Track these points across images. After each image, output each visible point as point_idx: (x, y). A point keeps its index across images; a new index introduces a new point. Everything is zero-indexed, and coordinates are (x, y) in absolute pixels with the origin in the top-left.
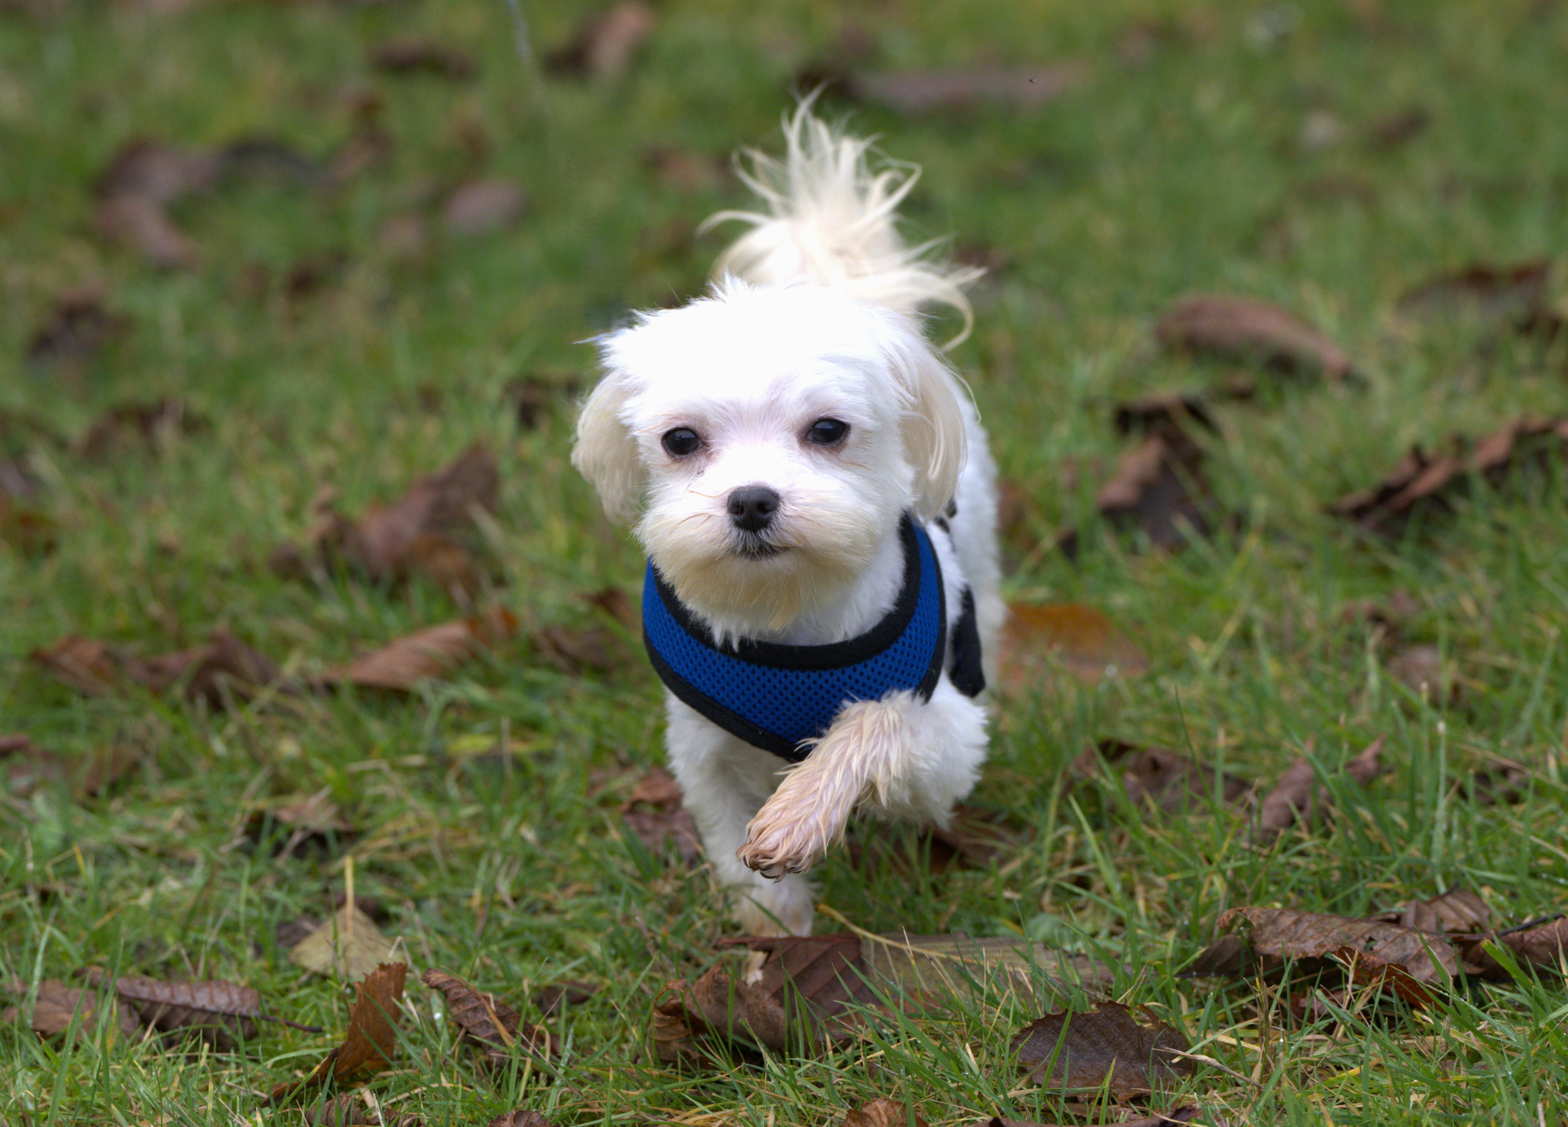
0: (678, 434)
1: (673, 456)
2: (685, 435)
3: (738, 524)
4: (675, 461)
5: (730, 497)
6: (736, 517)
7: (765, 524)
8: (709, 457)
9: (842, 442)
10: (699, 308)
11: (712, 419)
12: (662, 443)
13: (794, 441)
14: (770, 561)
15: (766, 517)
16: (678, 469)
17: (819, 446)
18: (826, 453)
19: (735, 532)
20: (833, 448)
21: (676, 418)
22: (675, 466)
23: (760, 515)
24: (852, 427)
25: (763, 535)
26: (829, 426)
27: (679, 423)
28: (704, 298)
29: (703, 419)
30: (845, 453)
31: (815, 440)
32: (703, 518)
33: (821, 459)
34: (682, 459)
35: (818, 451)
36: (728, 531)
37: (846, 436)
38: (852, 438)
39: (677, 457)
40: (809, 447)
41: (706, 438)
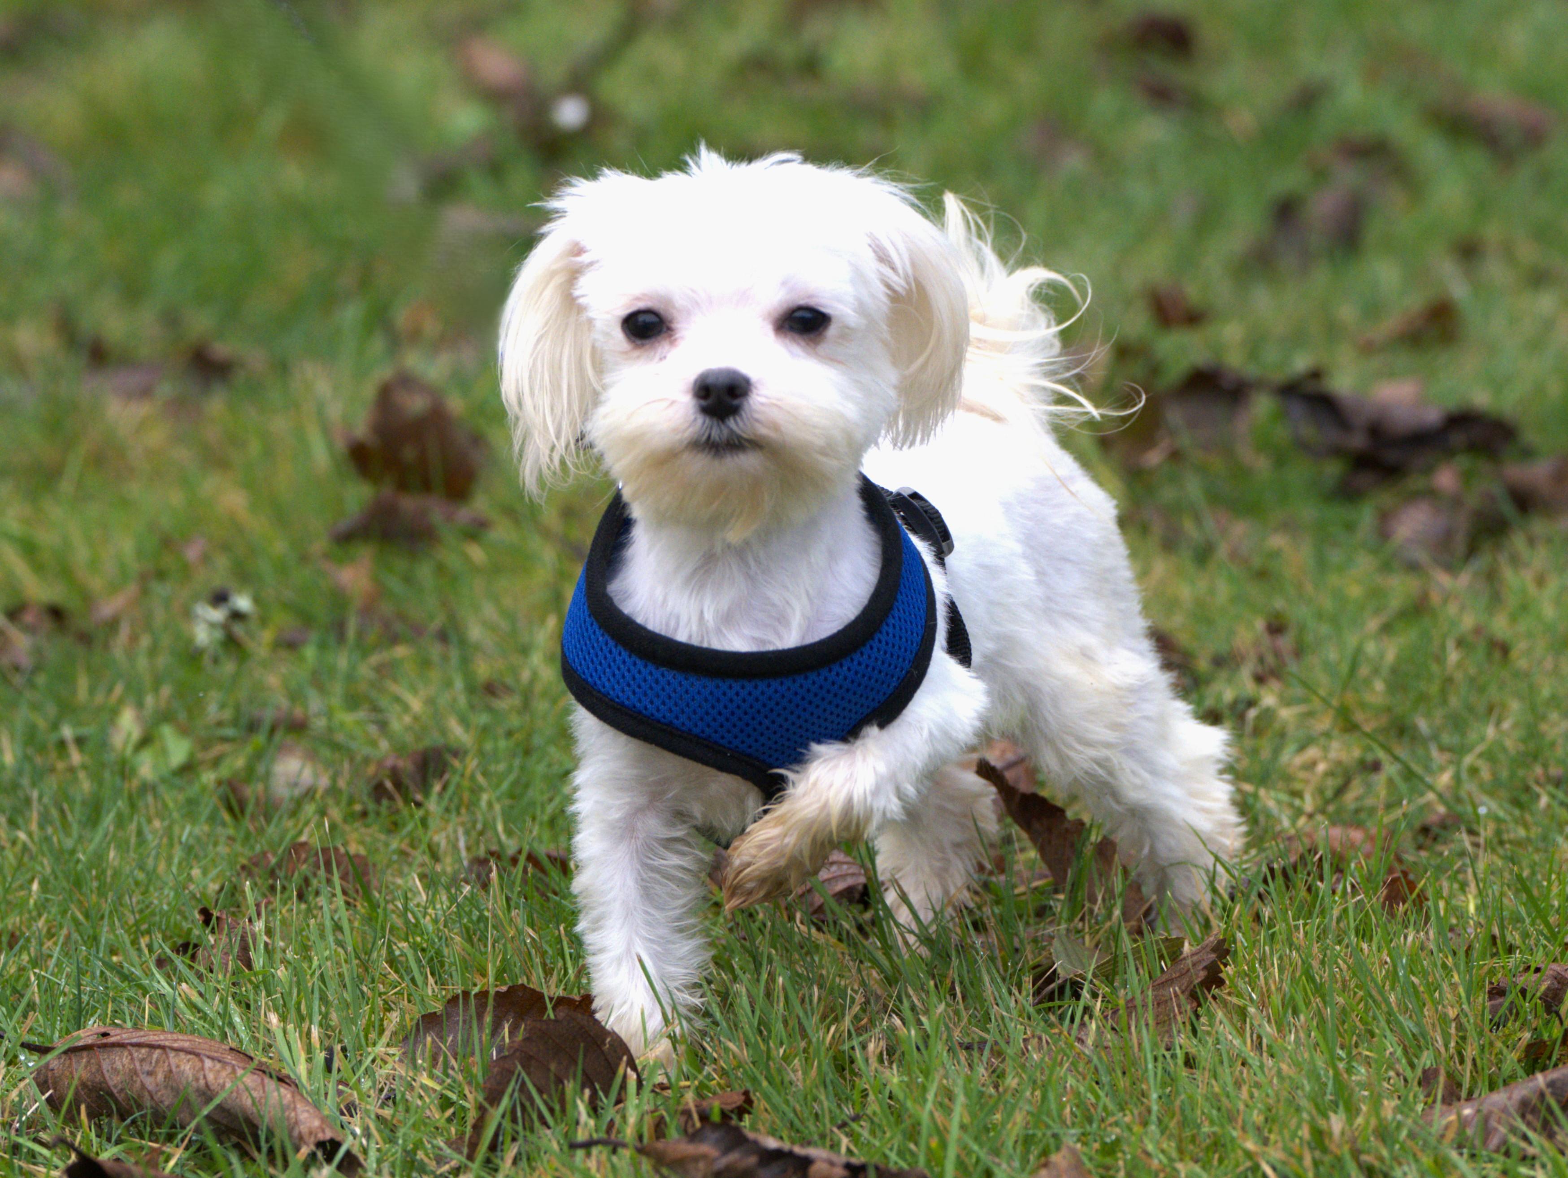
0: (641, 318)
1: (633, 342)
2: (650, 318)
3: (706, 411)
4: (637, 347)
5: (696, 381)
6: (703, 402)
7: (735, 411)
8: (673, 343)
9: (820, 334)
10: (670, 180)
11: (679, 301)
12: (622, 327)
13: (770, 328)
14: (735, 458)
15: (736, 402)
16: (638, 357)
17: (797, 337)
18: (803, 343)
19: (700, 418)
20: (811, 340)
21: (638, 299)
22: (636, 353)
23: (728, 399)
24: (834, 320)
25: (731, 422)
26: (808, 315)
27: (641, 305)
28: (678, 172)
29: (668, 301)
30: (823, 348)
31: (792, 329)
32: (665, 404)
33: (797, 349)
34: (643, 345)
35: (794, 340)
36: (692, 418)
37: (826, 329)
38: (832, 331)
39: (639, 342)
40: (786, 336)
41: (671, 322)
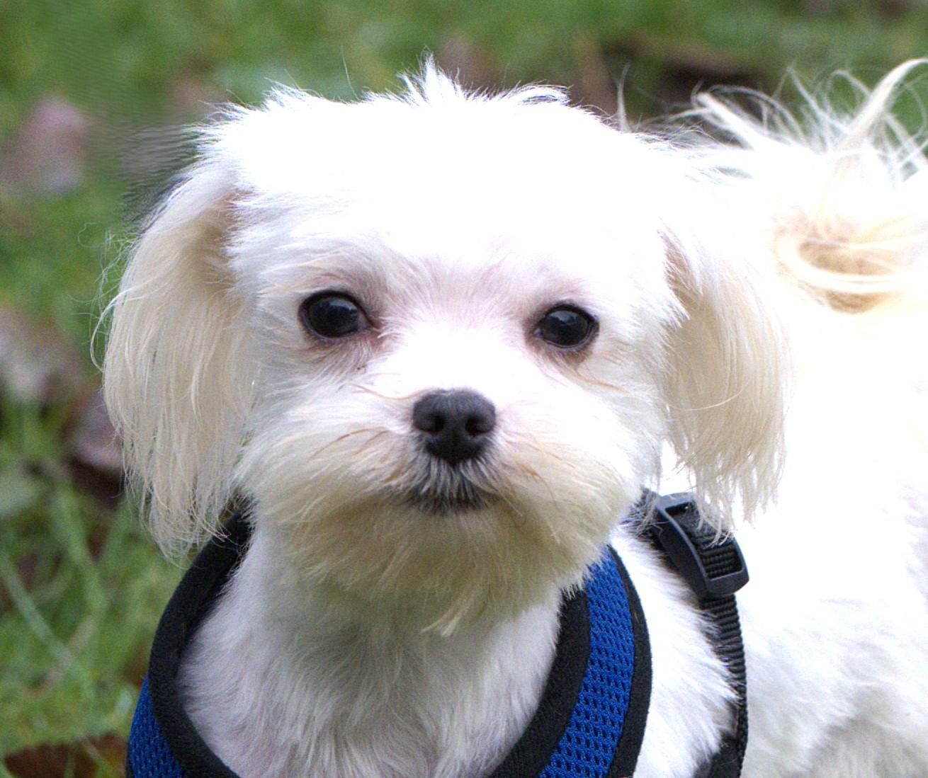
0: (329, 302)
1: (316, 338)
2: (341, 304)
4: (317, 344)
5: (417, 405)
6: (428, 436)
7: (474, 453)
8: (377, 343)
9: (585, 347)
12: (299, 313)
13: (518, 334)
15: (477, 440)
16: (322, 359)
17: (553, 349)
18: (561, 360)
19: (423, 458)
20: (572, 355)
22: (318, 354)
24: (601, 326)
25: (468, 468)
26: (570, 319)
27: (336, 284)
30: (587, 366)
31: (546, 337)
33: (553, 368)
34: (332, 344)
35: (550, 355)
36: (410, 458)
37: (592, 339)
38: (600, 344)
39: (324, 339)
40: (538, 346)
41: (377, 313)
